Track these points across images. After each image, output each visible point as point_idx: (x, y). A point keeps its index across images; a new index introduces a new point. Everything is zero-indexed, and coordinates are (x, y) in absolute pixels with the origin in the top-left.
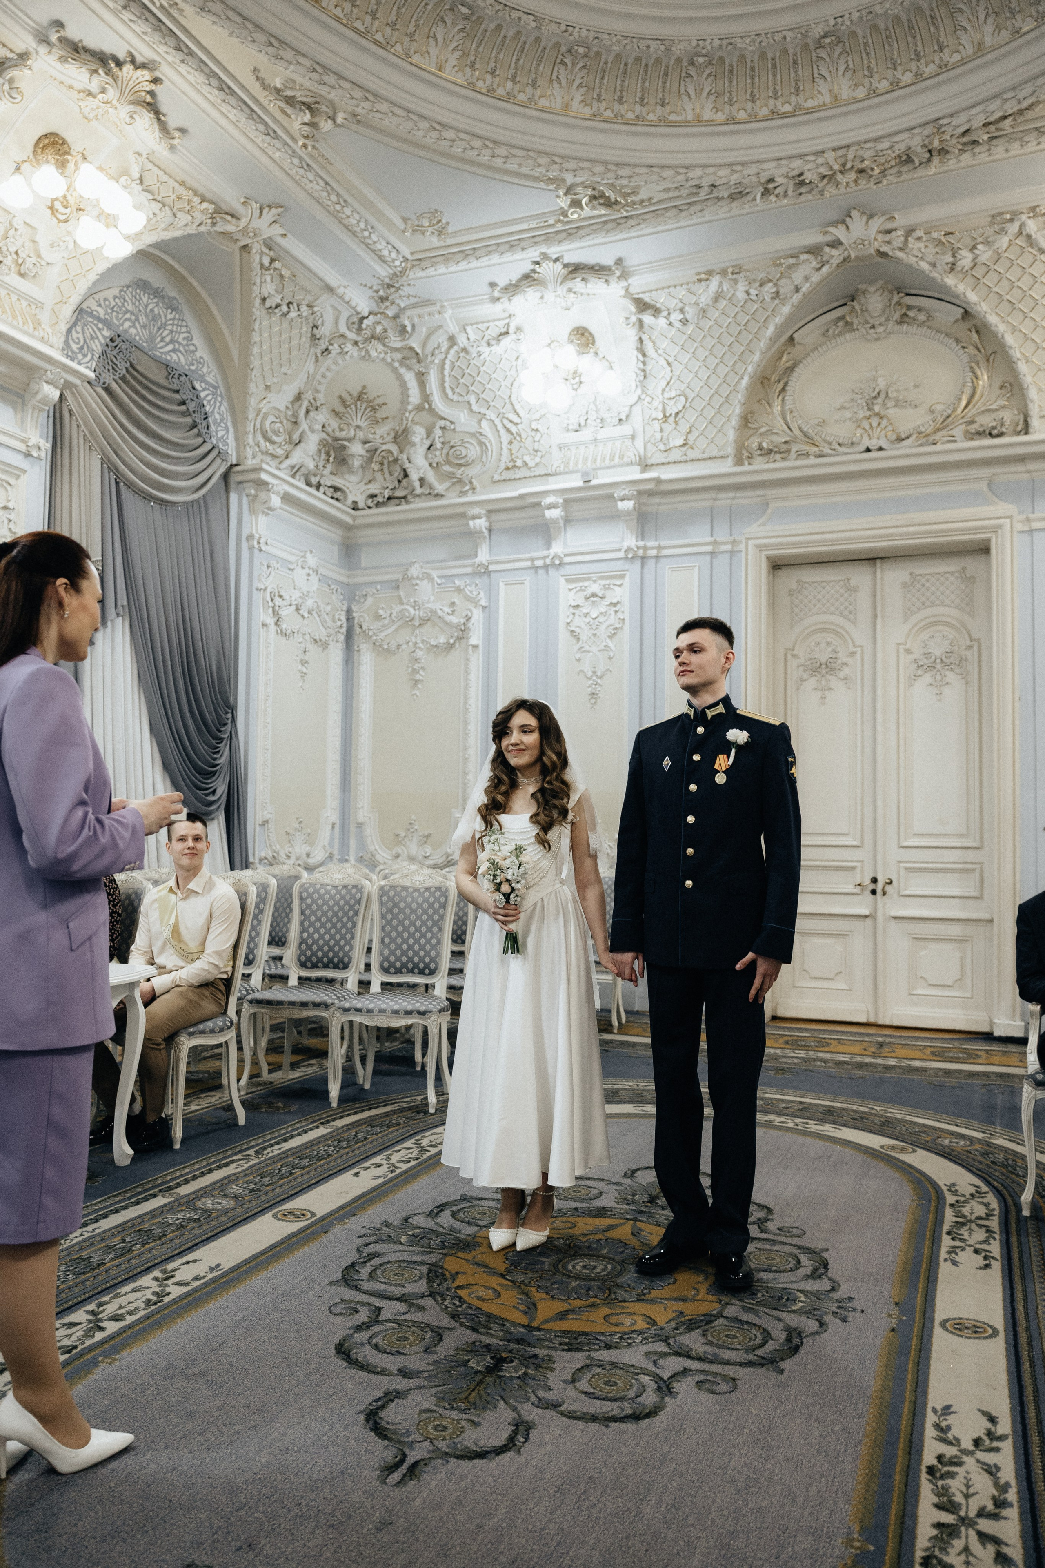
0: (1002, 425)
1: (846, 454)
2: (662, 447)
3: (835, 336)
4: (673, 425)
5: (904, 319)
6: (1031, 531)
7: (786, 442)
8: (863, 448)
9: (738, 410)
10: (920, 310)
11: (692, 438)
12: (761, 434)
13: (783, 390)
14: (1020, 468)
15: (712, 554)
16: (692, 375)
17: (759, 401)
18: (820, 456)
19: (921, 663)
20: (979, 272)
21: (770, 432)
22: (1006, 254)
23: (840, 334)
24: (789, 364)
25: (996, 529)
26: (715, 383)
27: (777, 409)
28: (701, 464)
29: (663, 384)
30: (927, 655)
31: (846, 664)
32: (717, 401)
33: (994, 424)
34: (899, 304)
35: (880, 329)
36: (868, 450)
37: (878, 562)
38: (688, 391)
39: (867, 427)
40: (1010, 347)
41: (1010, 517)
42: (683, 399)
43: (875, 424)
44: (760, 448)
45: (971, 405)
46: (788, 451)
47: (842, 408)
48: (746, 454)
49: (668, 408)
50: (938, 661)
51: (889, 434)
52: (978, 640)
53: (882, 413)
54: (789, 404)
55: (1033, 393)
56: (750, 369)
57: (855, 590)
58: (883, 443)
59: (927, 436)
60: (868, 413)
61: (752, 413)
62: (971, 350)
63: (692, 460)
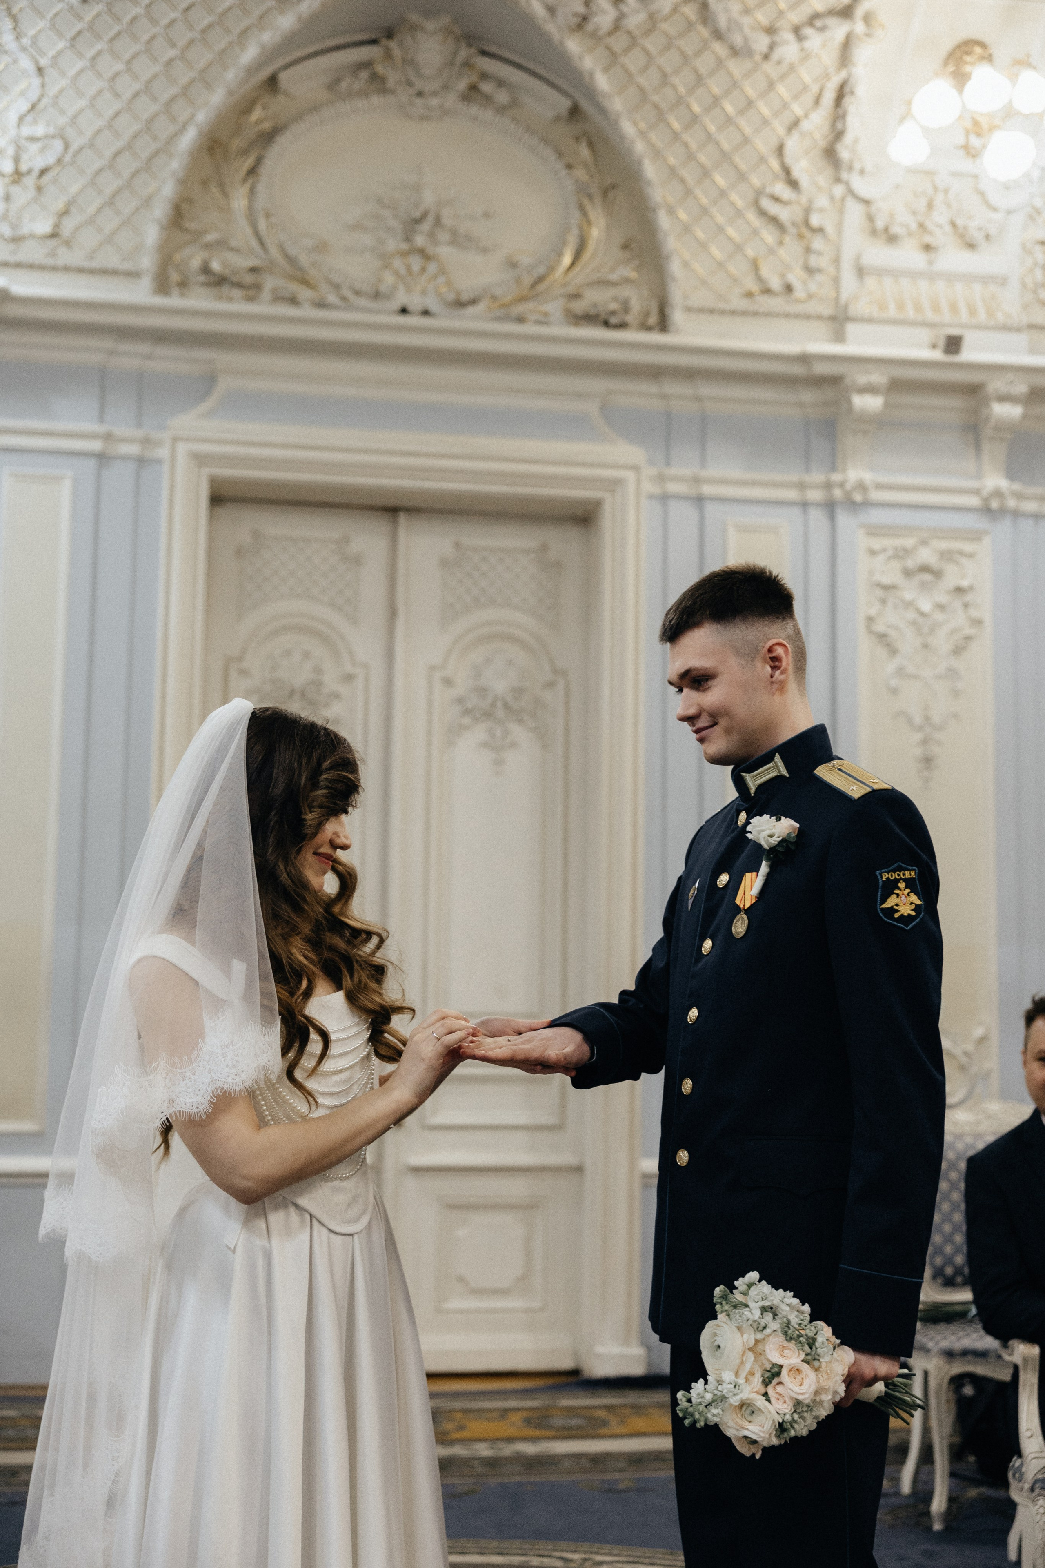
0: (626, 309)
1: (368, 311)
2: (7, 231)
3: (350, 95)
4: (32, 193)
5: (472, 93)
6: (664, 498)
7: (254, 270)
8: (397, 305)
9: (168, 190)
10: (501, 83)
11: (68, 226)
12: (207, 246)
13: (252, 172)
14: (653, 388)
15: (102, 458)
16: (82, 103)
17: (204, 183)
18: (321, 305)
19: (469, 705)
20: (618, 43)
21: (222, 244)
22: (665, 26)
23: (363, 94)
24: (266, 126)
25: (614, 485)
26: (128, 127)
27: (239, 202)
28: (83, 279)
29: (24, 106)
30: (481, 691)
31: (336, 696)
32: (128, 165)
33: (613, 306)
34: (467, 64)
35: (434, 102)
36: (404, 311)
37: (402, 518)
38: (70, 133)
39: (403, 271)
40: (649, 183)
41: (636, 468)
42: (58, 145)
43: (416, 268)
44: (206, 269)
45: (577, 269)
46: (257, 287)
47: (357, 227)
48: (175, 277)
49: (25, 157)
50: (499, 704)
51: (444, 290)
52: (564, 673)
53: (430, 250)
54: (261, 203)
55: (675, 267)
56: (201, 117)
57: (357, 561)
58: (433, 304)
59: (503, 306)
60: (404, 246)
61: (189, 200)
62: (580, 173)
63: (67, 269)
